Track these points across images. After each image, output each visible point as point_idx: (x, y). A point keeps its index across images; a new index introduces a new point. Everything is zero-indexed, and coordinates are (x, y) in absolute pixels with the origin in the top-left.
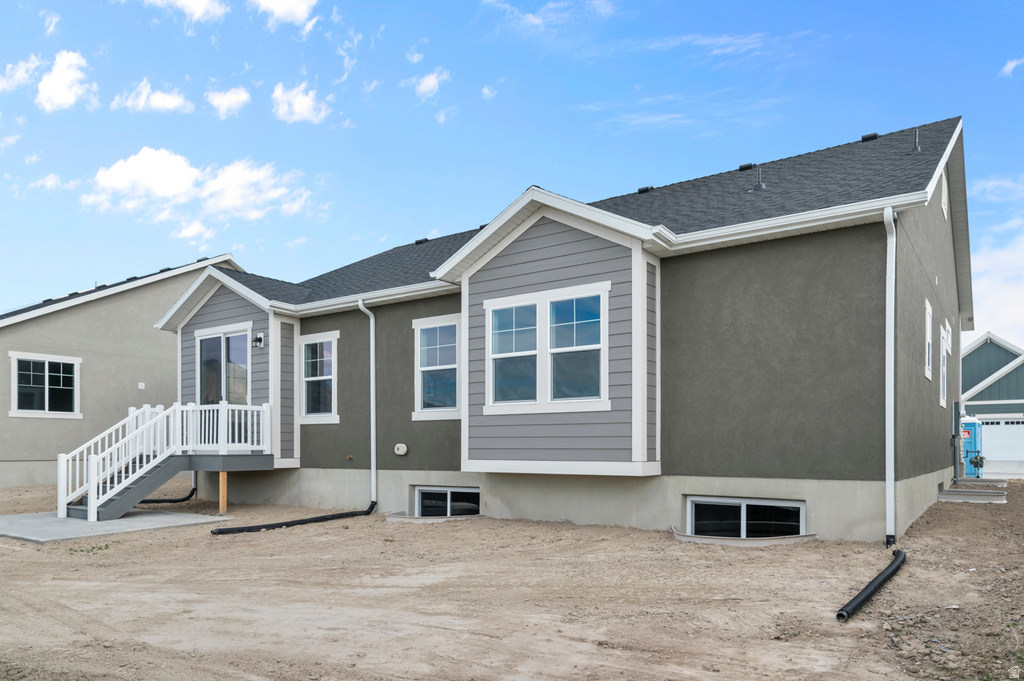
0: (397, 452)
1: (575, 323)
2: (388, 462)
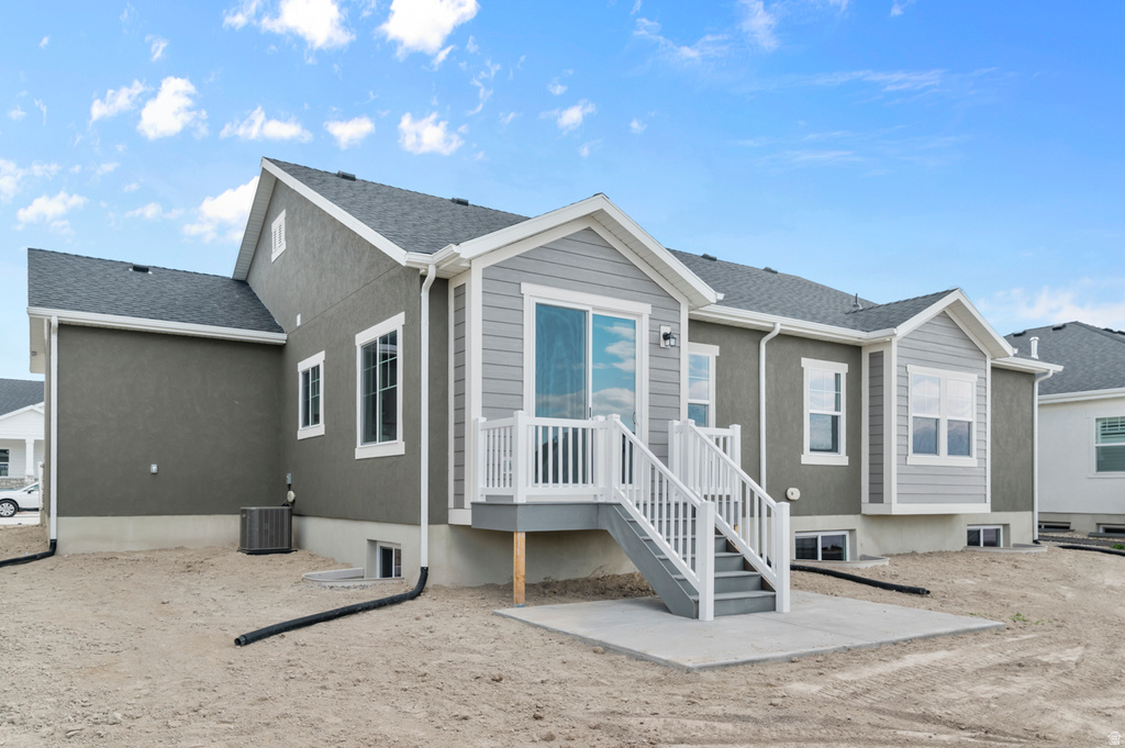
0: (791, 497)
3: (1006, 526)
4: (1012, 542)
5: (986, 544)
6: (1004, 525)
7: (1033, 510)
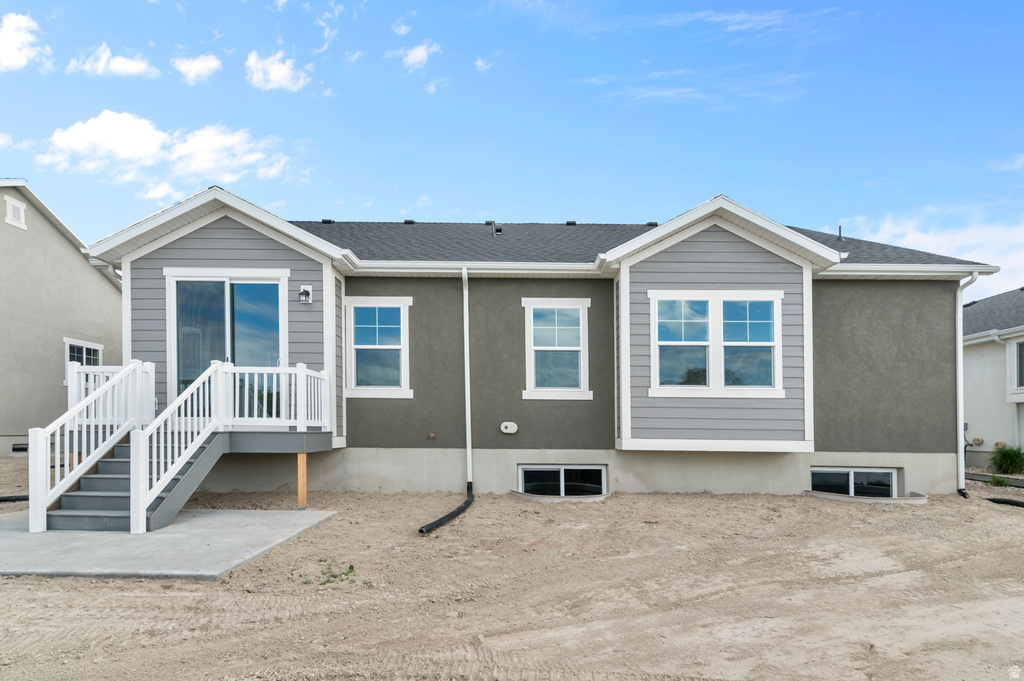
0: (505, 431)
1: (748, 321)
2: (490, 438)
3: (900, 470)
4: (908, 490)
5: (858, 492)
6: (899, 469)
7: (957, 452)
